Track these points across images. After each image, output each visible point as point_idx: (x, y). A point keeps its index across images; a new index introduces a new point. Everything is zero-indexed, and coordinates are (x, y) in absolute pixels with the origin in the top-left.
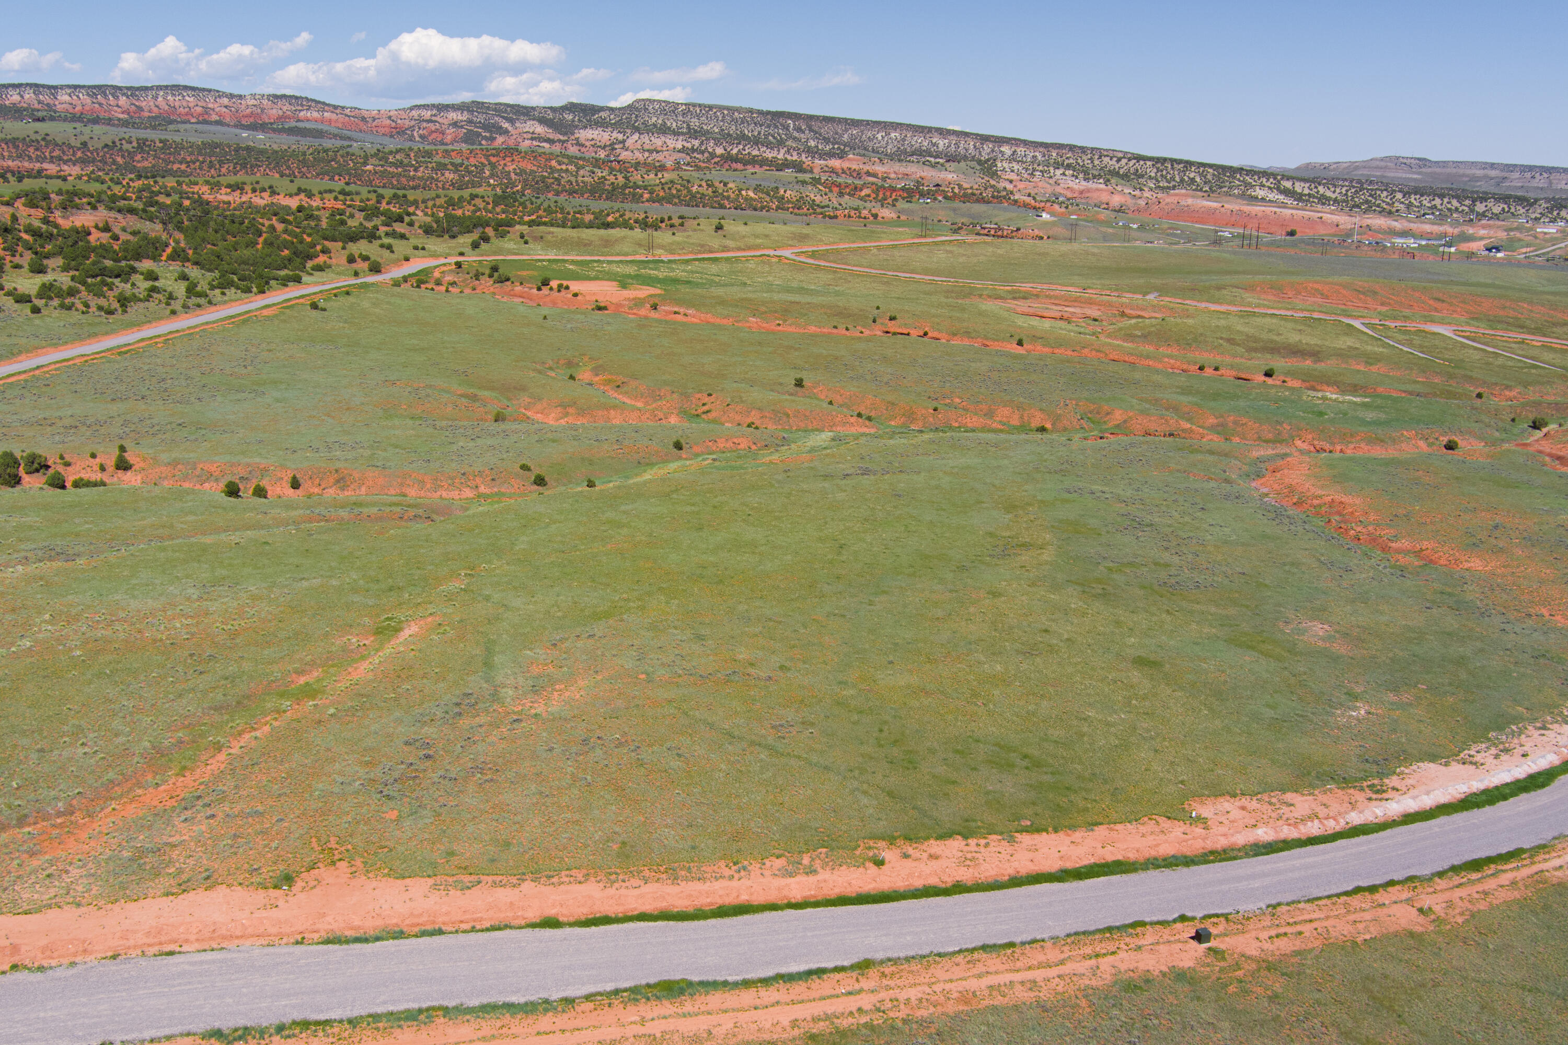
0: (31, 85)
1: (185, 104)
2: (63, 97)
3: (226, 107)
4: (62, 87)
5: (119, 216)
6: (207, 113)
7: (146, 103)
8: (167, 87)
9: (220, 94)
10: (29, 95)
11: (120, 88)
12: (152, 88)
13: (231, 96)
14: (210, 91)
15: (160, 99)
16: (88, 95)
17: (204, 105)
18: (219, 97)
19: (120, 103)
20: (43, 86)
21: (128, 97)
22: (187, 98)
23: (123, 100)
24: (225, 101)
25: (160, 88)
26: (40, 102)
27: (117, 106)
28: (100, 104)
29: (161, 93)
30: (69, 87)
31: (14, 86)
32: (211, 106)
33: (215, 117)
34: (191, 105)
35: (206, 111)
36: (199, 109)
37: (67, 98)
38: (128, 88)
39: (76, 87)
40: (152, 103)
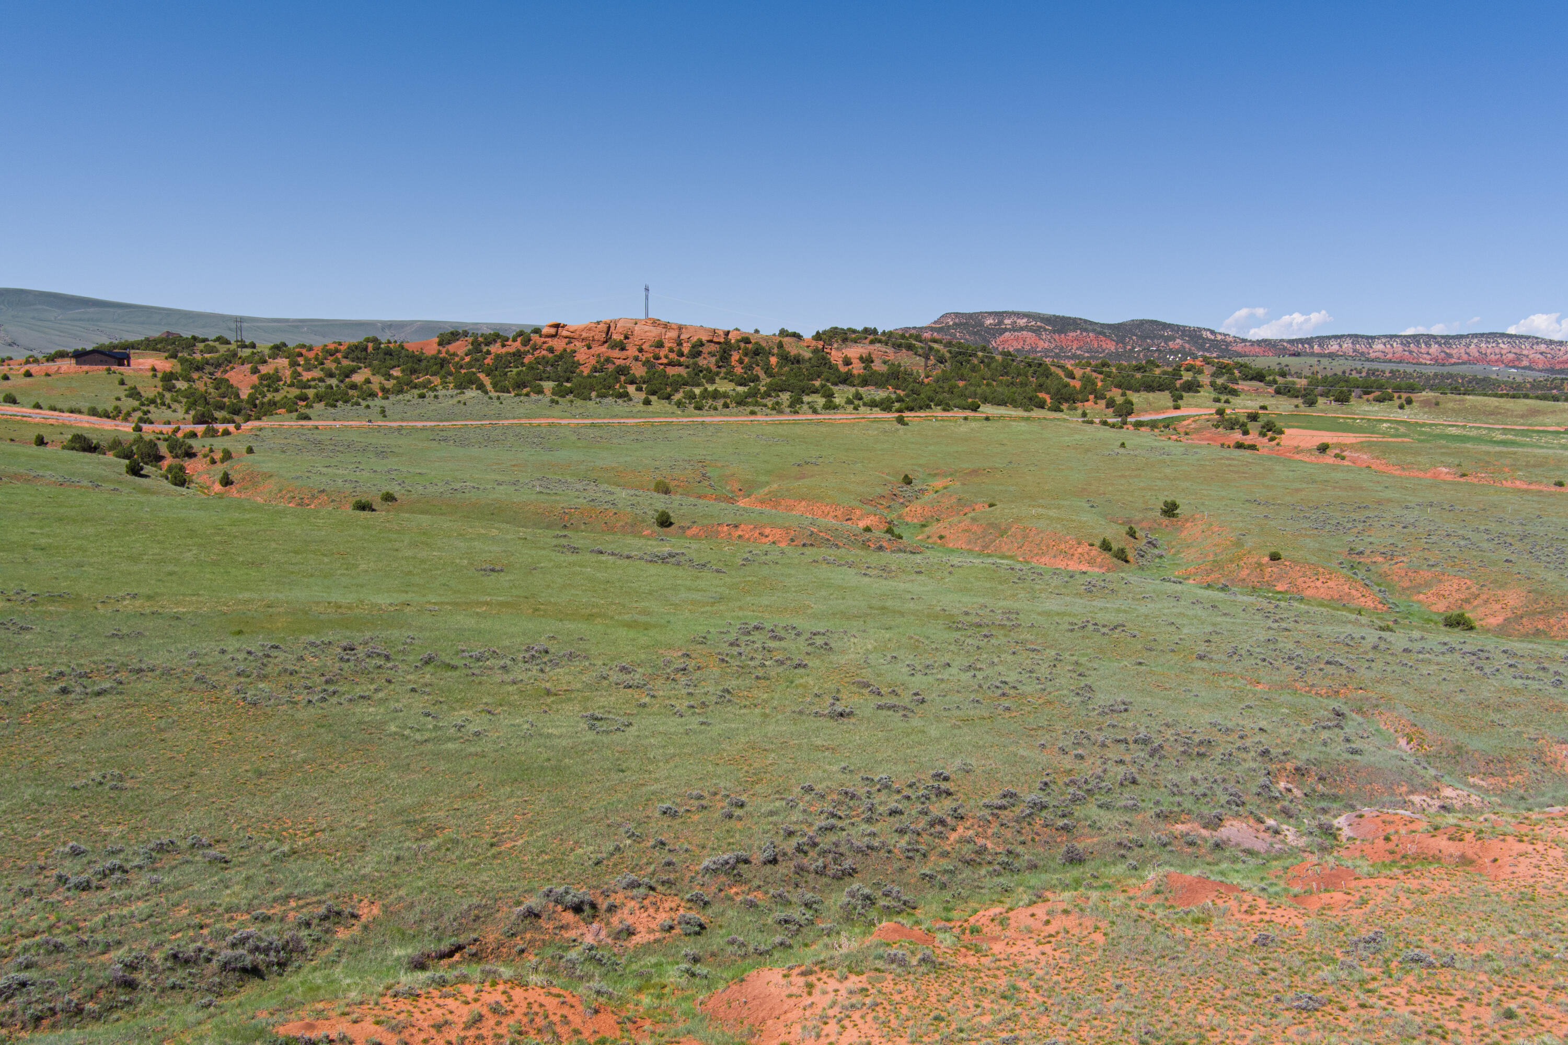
0: (1350, 336)
1: (1497, 351)
2: (1378, 346)
3: (1541, 353)
4: (1379, 337)
5: (890, 350)
6: (1518, 359)
7: (1457, 351)
8: (1482, 335)
9: (1537, 341)
10: (1347, 346)
11: (1434, 337)
12: (1467, 336)
13: (1551, 342)
14: (1528, 338)
15: (1473, 346)
16: (1402, 343)
17: (1518, 351)
18: (1537, 343)
19: (1431, 351)
20: (1362, 337)
21: (1440, 345)
22: (1502, 345)
23: (1434, 349)
24: (1543, 347)
25: (1475, 336)
26: (1355, 351)
27: (1428, 353)
28: (1411, 352)
29: (1475, 341)
30: (1386, 336)
31: (1336, 337)
32: (1525, 352)
33: (1525, 363)
34: (1503, 352)
35: (1519, 357)
36: (1511, 356)
37: (1381, 347)
38: (1442, 337)
39: (1392, 337)
40: (1463, 351)
